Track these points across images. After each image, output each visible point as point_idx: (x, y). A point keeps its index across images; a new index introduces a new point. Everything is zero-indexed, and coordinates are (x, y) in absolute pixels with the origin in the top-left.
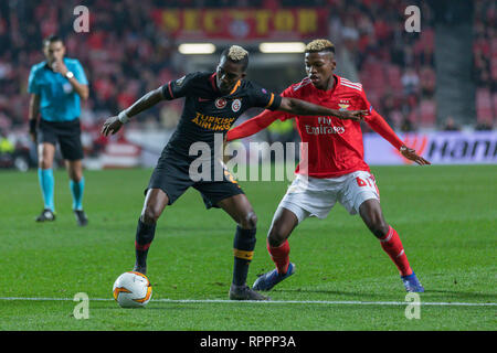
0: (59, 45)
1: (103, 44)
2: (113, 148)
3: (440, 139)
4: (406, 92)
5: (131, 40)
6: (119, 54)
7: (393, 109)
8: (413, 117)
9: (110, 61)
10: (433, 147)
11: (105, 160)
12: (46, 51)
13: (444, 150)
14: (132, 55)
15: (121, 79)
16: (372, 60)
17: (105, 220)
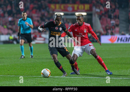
0: (25, 13)
1: (36, 12)
2: (38, 38)
3: (120, 37)
4: (112, 25)
5: (43, 12)
6: (40, 15)
7: (109, 29)
8: (113, 31)
9: (37, 17)
10: (118, 39)
11: (36, 41)
12: (22, 15)
13: (121, 40)
14: (43, 15)
15: (40, 21)
16: (103, 17)
17: (36, 56)
